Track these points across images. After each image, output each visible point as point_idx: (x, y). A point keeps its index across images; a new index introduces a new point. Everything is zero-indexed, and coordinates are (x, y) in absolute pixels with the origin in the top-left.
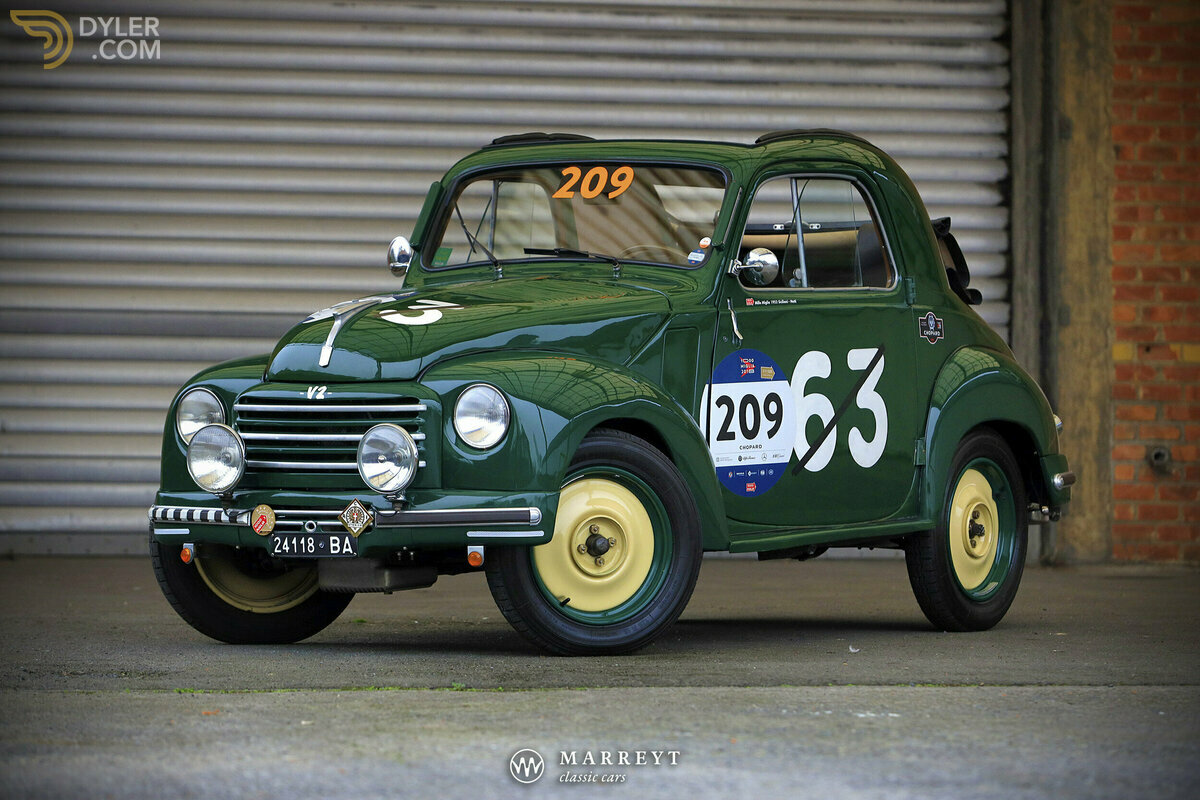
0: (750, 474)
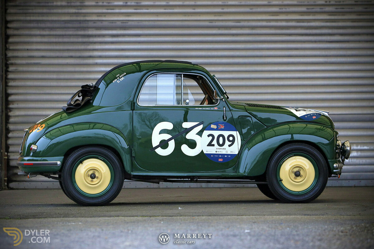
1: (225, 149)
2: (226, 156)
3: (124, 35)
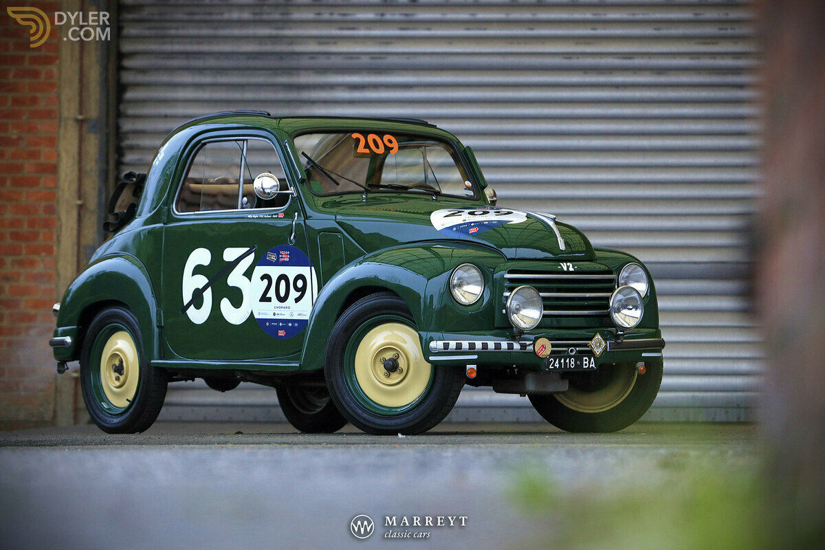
1: (289, 308)
2: (290, 325)
3: (376, 86)
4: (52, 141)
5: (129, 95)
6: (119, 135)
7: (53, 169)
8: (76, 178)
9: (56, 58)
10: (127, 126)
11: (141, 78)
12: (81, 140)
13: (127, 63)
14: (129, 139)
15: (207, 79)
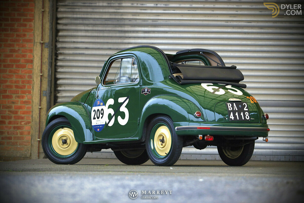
0: (98, 127)
3: (154, 32)
4: (31, 51)
5: (60, 34)
6: (56, 49)
7: (32, 61)
8: (40, 65)
9: (33, 19)
10: (59, 45)
11: (65, 27)
12: (42, 51)
13: (60, 22)
14: (60, 51)
15: (90, 28)
